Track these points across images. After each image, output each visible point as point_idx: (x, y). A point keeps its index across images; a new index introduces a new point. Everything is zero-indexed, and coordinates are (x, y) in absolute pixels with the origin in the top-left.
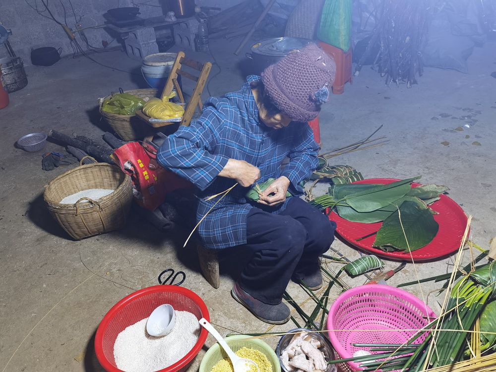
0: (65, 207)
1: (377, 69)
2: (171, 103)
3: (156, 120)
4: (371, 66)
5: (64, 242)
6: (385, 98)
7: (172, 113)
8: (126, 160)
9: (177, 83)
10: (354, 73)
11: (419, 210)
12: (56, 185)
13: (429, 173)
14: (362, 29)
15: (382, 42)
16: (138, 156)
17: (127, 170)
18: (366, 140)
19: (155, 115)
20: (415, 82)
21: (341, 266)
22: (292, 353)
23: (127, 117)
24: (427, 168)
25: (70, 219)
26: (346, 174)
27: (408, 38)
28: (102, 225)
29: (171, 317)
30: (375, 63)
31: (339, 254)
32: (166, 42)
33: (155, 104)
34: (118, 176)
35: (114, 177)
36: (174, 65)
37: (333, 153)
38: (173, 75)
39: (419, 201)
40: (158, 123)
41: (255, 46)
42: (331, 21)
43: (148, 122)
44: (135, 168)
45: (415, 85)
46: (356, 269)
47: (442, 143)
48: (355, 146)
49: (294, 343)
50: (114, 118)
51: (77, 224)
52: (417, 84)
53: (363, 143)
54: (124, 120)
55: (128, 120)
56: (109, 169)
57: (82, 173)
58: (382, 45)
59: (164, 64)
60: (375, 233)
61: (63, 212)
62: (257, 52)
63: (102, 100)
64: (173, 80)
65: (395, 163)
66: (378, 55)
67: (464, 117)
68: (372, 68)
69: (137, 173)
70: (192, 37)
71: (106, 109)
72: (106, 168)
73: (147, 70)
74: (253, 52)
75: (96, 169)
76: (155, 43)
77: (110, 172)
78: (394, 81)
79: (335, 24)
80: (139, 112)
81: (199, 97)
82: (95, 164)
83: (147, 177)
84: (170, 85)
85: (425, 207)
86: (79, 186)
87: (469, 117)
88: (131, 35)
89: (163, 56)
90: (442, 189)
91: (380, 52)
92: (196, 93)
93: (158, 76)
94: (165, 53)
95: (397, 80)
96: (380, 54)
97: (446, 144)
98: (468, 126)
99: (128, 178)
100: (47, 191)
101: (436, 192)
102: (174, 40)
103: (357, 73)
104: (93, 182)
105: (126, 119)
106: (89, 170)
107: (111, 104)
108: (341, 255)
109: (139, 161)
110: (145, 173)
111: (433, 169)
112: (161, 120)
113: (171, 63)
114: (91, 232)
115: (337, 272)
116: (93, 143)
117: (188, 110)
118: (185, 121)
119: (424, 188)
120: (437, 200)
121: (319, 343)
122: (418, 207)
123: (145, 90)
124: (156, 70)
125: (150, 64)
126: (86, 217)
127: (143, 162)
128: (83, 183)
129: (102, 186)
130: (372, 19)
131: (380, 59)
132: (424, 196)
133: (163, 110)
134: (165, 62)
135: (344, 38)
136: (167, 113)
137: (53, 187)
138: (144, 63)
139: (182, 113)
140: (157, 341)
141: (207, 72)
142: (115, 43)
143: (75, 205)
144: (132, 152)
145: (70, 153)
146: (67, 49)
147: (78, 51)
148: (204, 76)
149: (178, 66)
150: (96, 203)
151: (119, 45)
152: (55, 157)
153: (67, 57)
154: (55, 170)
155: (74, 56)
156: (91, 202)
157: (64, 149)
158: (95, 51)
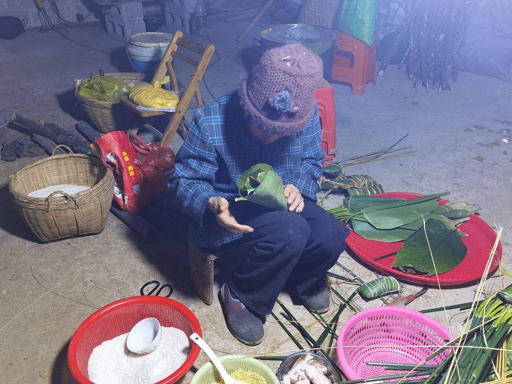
0: (31, 201)
1: (405, 69)
2: (163, 90)
3: (145, 109)
4: (397, 66)
5: (29, 244)
6: (413, 103)
7: (164, 101)
8: (109, 152)
9: (171, 67)
10: (378, 73)
11: (446, 230)
12: (23, 176)
14: (389, 21)
15: (412, 39)
16: (123, 148)
17: (109, 163)
18: (388, 150)
19: (145, 102)
20: (448, 88)
21: (354, 288)
22: (295, 377)
23: (108, 103)
25: (40, 216)
26: (364, 185)
27: (442, 36)
28: (76, 226)
30: (402, 62)
31: (352, 274)
32: (154, 21)
33: (142, 91)
34: (96, 170)
35: (92, 171)
36: (168, 47)
37: (349, 162)
38: (168, 58)
39: (446, 220)
40: (147, 112)
41: (264, 32)
42: (355, 9)
43: (136, 110)
44: (118, 161)
45: (448, 91)
47: (476, 158)
48: (376, 156)
49: (297, 368)
50: (92, 105)
51: (47, 222)
52: (450, 90)
53: (385, 152)
54: (105, 107)
55: (110, 107)
56: (87, 161)
57: (54, 164)
58: (412, 42)
59: (154, 44)
60: (395, 253)
61: (32, 206)
62: (267, 38)
63: (79, 82)
64: (166, 63)
65: (421, 177)
66: (406, 54)
67: (501, 131)
68: (399, 68)
69: (121, 168)
70: (187, 17)
71: (83, 93)
72: (83, 161)
73: (134, 50)
74: (261, 38)
75: (72, 161)
76: (142, 22)
77: (87, 166)
78: (424, 85)
79: (359, 14)
80: (125, 99)
81: (198, 84)
82: (70, 155)
83: (132, 174)
84: (163, 69)
85: (453, 227)
86: (49, 179)
87: (508, 131)
88: (114, 10)
89: (153, 35)
90: (472, 208)
91: (408, 50)
92: (194, 79)
93: (147, 59)
94: (157, 33)
95: (427, 84)
96: (409, 53)
97: (480, 159)
98: (506, 141)
99: (110, 173)
100: (13, 181)
101: (466, 212)
102: (164, 19)
103: (381, 72)
104: (65, 176)
105: (107, 106)
106: (62, 162)
107: (90, 87)
108: (355, 276)
109: (125, 153)
110: (131, 168)
111: (463, 186)
112: (151, 109)
113: (162, 45)
114: (61, 234)
115: (349, 294)
116: (64, 132)
117: (184, 100)
118: (179, 112)
119: (452, 206)
120: (467, 221)
121: (325, 369)
122: (445, 227)
123: (129, 74)
124: (144, 51)
125: (138, 44)
126: (58, 215)
127: (129, 155)
128: (54, 178)
129: (77, 182)
130: (402, 11)
131: (408, 58)
132: (452, 215)
133: (154, 97)
134: (156, 42)
135: (368, 30)
136: (159, 100)
137: (19, 178)
138: (130, 43)
139: (176, 102)
141: (208, 56)
142: (92, 18)
143: (47, 200)
144: (117, 143)
145: (36, 142)
146: (33, 21)
147: (47, 23)
148: (205, 61)
149: (174, 47)
150: (72, 198)
151: (98, 20)
152: (18, 145)
153: (32, 30)
154: (18, 162)
155: (42, 29)
156: (66, 197)
157: (28, 137)
158: (67, 25)
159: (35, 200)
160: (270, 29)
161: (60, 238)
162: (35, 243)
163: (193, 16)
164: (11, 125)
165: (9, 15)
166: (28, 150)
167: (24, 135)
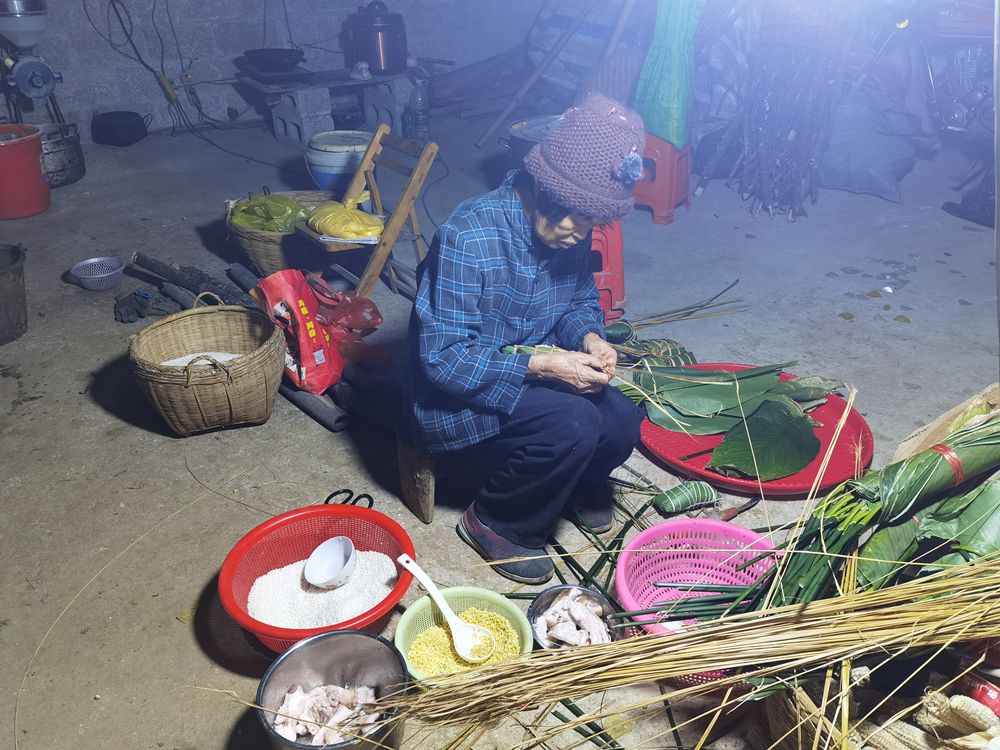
0: (162, 371)
1: (736, 186)
2: (359, 212)
3: (332, 240)
4: (724, 181)
6: (747, 236)
7: (361, 228)
8: (278, 300)
9: (372, 179)
10: (695, 191)
11: (789, 417)
12: (149, 338)
13: (814, 362)
14: (713, 114)
15: (746, 138)
16: (299, 295)
17: (279, 317)
18: (708, 303)
19: (332, 230)
20: (803, 213)
21: (646, 499)
22: (553, 619)
23: (277, 235)
24: (811, 353)
25: (176, 395)
26: (667, 353)
27: (792, 133)
28: (228, 411)
29: (347, 558)
30: (732, 175)
31: (645, 481)
32: (348, 117)
33: (328, 213)
34: (258, 331)
35: (252, 332)
36: (366, 152)
37: (647, 322)
38: (367, 165)
39: (790, 403)
40: (336, 244)
41: (516, 127)
42: (655, 92)
43: (318, 242)
44: (292, 314)
45: (803, 218)
46: (673, 503)
47: (841, 315)
48: (688, 312)
49: (558, 605)
50: (252, 237)
51: (186, 402)
52: (805, 215)
53: (701, 307)
54: (271, 241)
55: (279, 241)
56: (244, 317)
57: (196, 321)
58: (746, 144)
59: (347, 148)
60: (711, 450)
61: (164, 379)
62: (520, 135)
63: (232, 204)
64: (365, 172)
65: (756, 342)
66: (738, 162)
67: (883, 276)
68: (727, 185)
69: (296, 326)
70: (399, 111)
71: (239, 221)
72: (238, 316)
73: (316, 158)
74: (512, 137)
75: (222, 317)
76: (329, 118)
77: (245, 324)
78: (765, 209)
79: (662, 99)
80: (302, 226)
81: (412, 203)
82: (219, 307)
83: (312, 333)
84: (360, 181)
85: (800, 413)
86: (187, 344)
87: (894, 275)
88: (285, 99)
89: (346, 135)
90: (831, 384)
91: (741, 156)
92: (407, 195)
93: (336, 171)
94: (351, 132)
95: (770, 207)
96: (743, 160)
97: (847, 316)
98: (889, 290)
99: (279, 332)
100: (135, 344)
101: (821, 390)
102: (364, 114)
103: (700, 190)
104: (213, 339)
105: (275, 239)
106: (208, 318)
107: (250, 211)
108: (649, 483)
109: (301, 303)
110: (310, 325)
111: (820, 355)
112: (340, 240)
113: (360, 148)
114: (207, 422)
115: (639, 507)
116: (210, 279)
117: (391, 226)
118: (384, 245)
119: (800, 382)
120: (823, 404)
121: (599, 609)
122: (789, 412)
123: (308, 192)
124: (332, 159)
125: (323, 148)
126: (203, 392)
127: (308, 305)
128: (195, 342)
129: (229, 349)
130: (733, 98)
131: (741, 168)
132: (799, 395)
133: (346, 222)
134: (349, 145)
135: (676, 124)
136: (353, 227)
137: (144, 340)
138: (311, 147)
139: (379, 229)
140: (322, 595)
141: (429, 160)
142: (251, 114)
143: (186, 369)
144: (290, 286)
145: (166, 295)
146: (161, 118)
147: (182, 123)
148: (423, 167)
149: (376, 148)
150: (223, 367)
151: (260, 117)
152: (139, 299)
153: (159, 132)
154: (139, 323)
155: (174, 132)
156: (214, 365)
157: (155, 288)
158: (214, 125)
159: (168, 369)
160: (525, 123)
161: (204, 428)
162: (167, 438)
163: (408, 109)
164: (129, 271)
165: (123, 110)
166: (155, 306)
167: (148, 285)
